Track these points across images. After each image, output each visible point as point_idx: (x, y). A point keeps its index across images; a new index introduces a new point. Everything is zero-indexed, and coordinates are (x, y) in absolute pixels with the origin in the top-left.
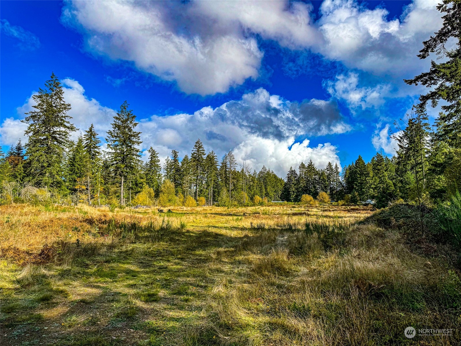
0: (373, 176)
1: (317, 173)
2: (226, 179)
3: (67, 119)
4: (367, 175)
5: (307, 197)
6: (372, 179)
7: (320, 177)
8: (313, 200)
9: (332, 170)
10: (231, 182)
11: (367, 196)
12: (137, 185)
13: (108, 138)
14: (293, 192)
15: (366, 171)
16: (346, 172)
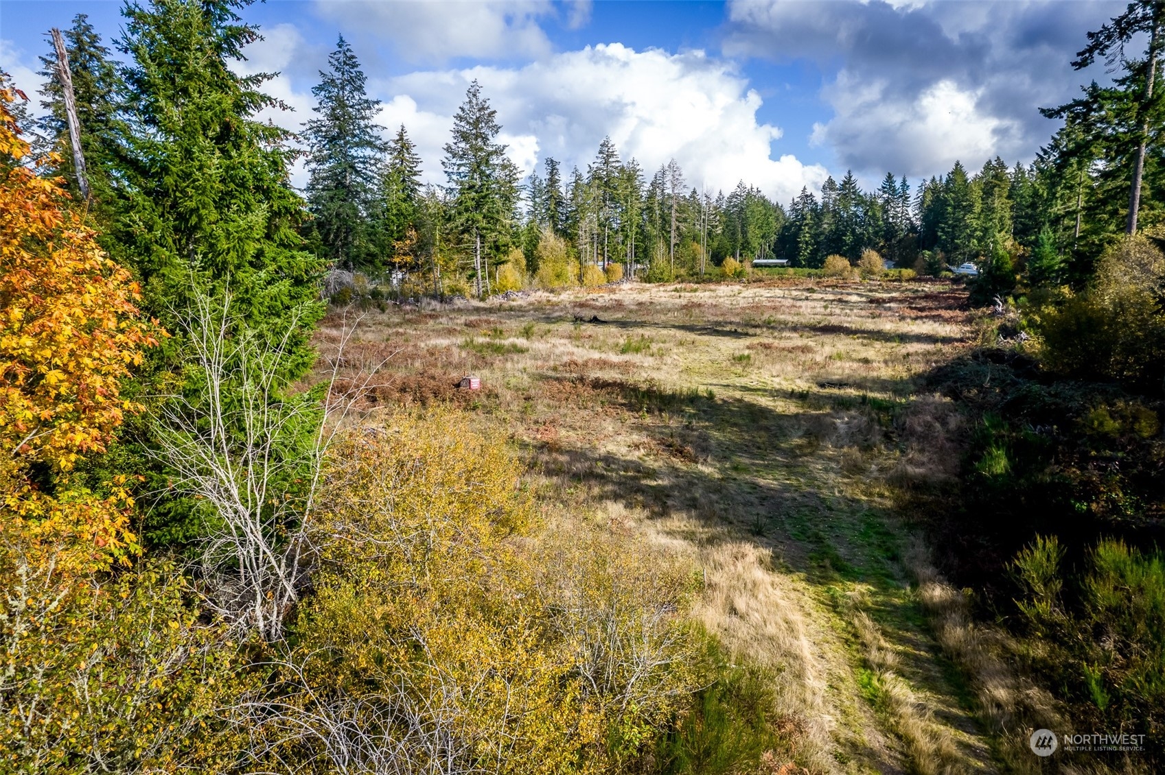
0: (982, 211)
1: (861, 201)
2: (664, 220)
3: (375, 132)
4: (969, 209)
5: (837, 262)
6: (978, 218)
7: (867, 211)
8: (849, 268)
9: (894, 190)
10: (674, 227)
11: (964, 254)
12: (497, 248)
13: (446, 161)
14: (807, 243)
15: (967, 200)
16: (924, 196)
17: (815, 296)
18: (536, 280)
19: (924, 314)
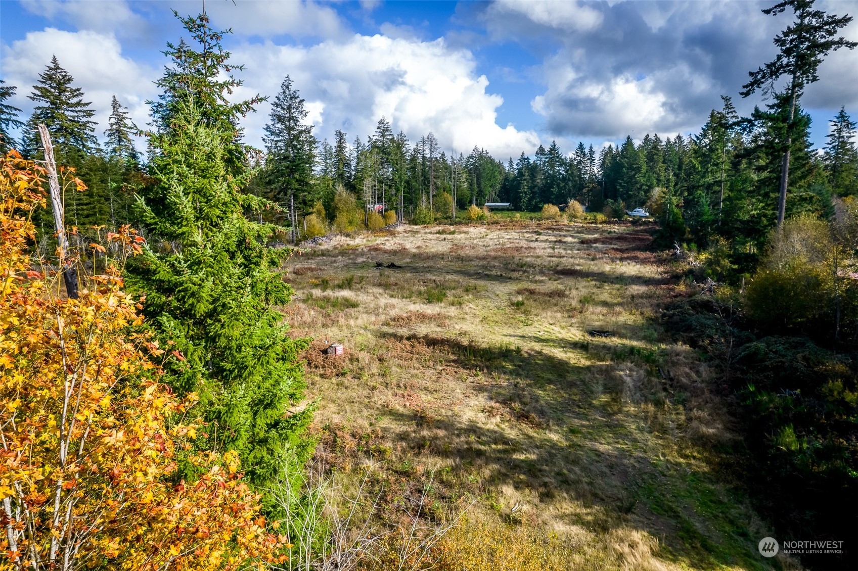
1: (563, 163)
2: (425, 177)
4: (638, 169)
5: (551, 209)
7: (568, 170)
8: (559, 213)
9: (584, 155)
10: (432, 183)
11: (636, 202)
12: (306, 203)
13: (266, 138)
14: (525, 193)
15: (636, 164)
16: (605, 159)
17: (542, 238)
18: (334, 227)
19: (625, 255)
